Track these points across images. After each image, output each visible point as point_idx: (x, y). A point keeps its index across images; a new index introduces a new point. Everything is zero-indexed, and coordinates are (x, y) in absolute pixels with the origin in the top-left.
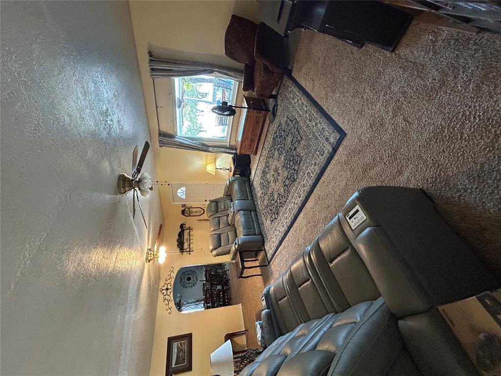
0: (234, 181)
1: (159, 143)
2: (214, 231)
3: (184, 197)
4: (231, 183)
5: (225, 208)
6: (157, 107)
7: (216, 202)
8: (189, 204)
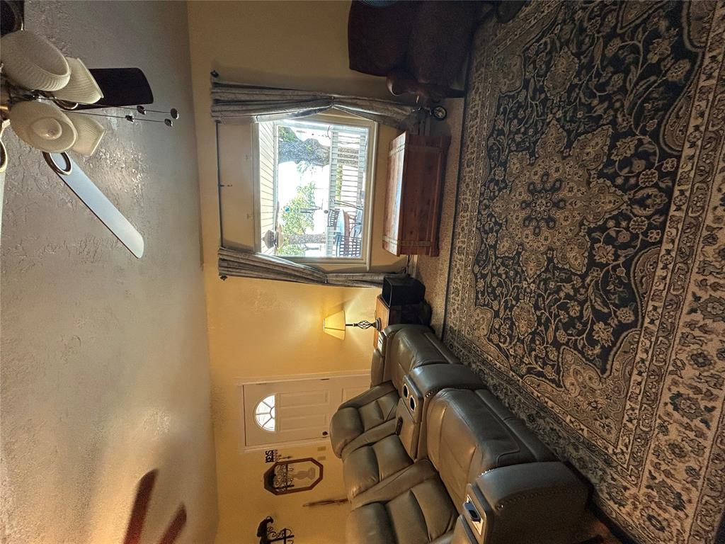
0: (395, 332)
1: (220, 266)
2: (360, 493)
3: (271, 426)
4: (390, 342)
5: (382, 417)
6: (220, 186)
7: (356, 406)
8: (284, 449)
